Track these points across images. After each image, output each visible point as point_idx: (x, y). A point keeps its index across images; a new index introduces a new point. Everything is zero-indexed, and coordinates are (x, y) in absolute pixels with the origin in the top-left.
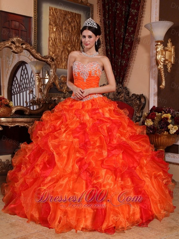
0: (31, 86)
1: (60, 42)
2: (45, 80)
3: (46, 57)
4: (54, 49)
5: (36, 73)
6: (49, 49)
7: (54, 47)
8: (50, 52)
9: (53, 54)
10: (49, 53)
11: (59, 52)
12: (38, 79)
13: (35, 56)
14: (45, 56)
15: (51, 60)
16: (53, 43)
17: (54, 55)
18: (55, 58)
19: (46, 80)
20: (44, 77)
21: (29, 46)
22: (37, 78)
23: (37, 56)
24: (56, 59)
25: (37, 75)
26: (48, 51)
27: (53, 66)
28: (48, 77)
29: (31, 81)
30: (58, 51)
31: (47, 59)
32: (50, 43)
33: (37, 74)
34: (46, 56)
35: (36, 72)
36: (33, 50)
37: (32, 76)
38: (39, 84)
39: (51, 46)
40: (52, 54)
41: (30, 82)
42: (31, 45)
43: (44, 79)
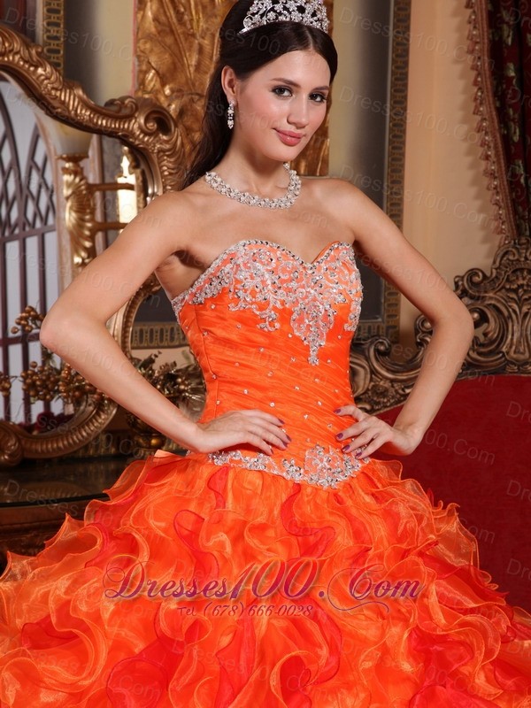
0: (30, 215)
1: (204, 7)
2: (115, 198)
3: (118, 110)
4: (173, 54)
5: (62, 158)
6: (140, 56)
7: (169, 40)
8: (146, 72)
9: (163, 85)
10: (142, 83)
11: (198, 67)
12: (76, 193)
13: (55, 104)
14: (111, 103)
15: (152, 126)
16: (163, 18)
17: (167, 91)
18: (173, 108)
19: (122, 194)
20: (108, 180)
21: (17, 46)
22: (69, 185)
23: (63, 103)
24: (182, 113)
25: (66, 171)
26: (131, 67)
27: (160, 160)
28: (131, 179)
29: (34, 188)
30: (193, 61)
31: (129, 117)
32: (144, 16)
33: (68, 159)
34: (122, 100)
35: (59, 152)
36: (40, 71)
37: (39, 159)
38: (80, 223)
39: (149, 37)
40: (158, 86)
41: (25, 191)
42: (28, 35)
43: (109, 193)
